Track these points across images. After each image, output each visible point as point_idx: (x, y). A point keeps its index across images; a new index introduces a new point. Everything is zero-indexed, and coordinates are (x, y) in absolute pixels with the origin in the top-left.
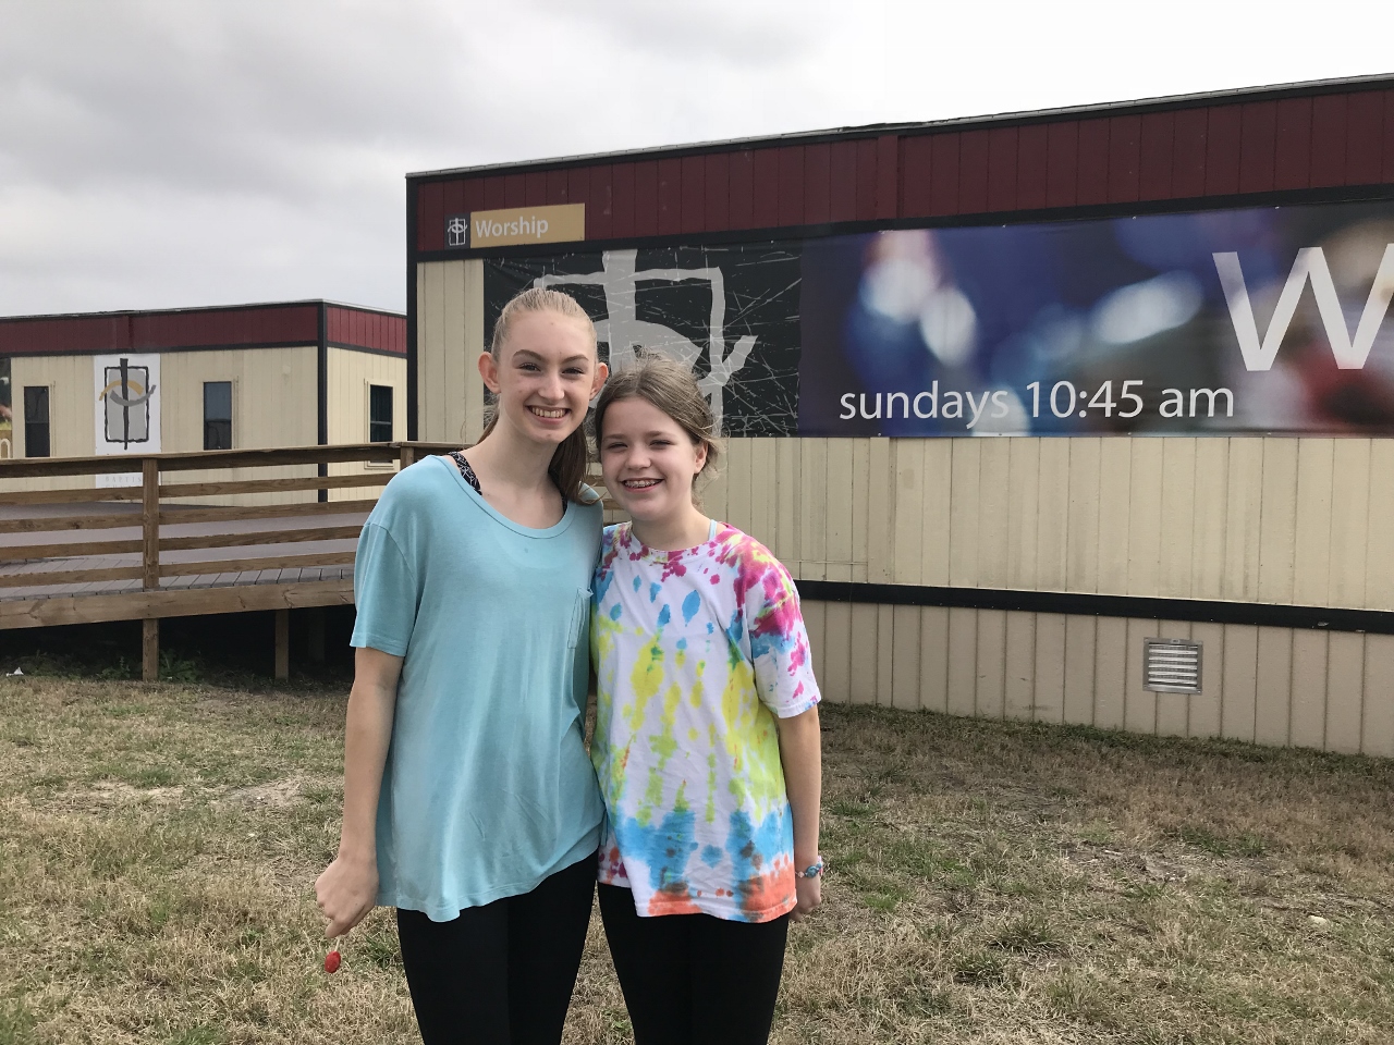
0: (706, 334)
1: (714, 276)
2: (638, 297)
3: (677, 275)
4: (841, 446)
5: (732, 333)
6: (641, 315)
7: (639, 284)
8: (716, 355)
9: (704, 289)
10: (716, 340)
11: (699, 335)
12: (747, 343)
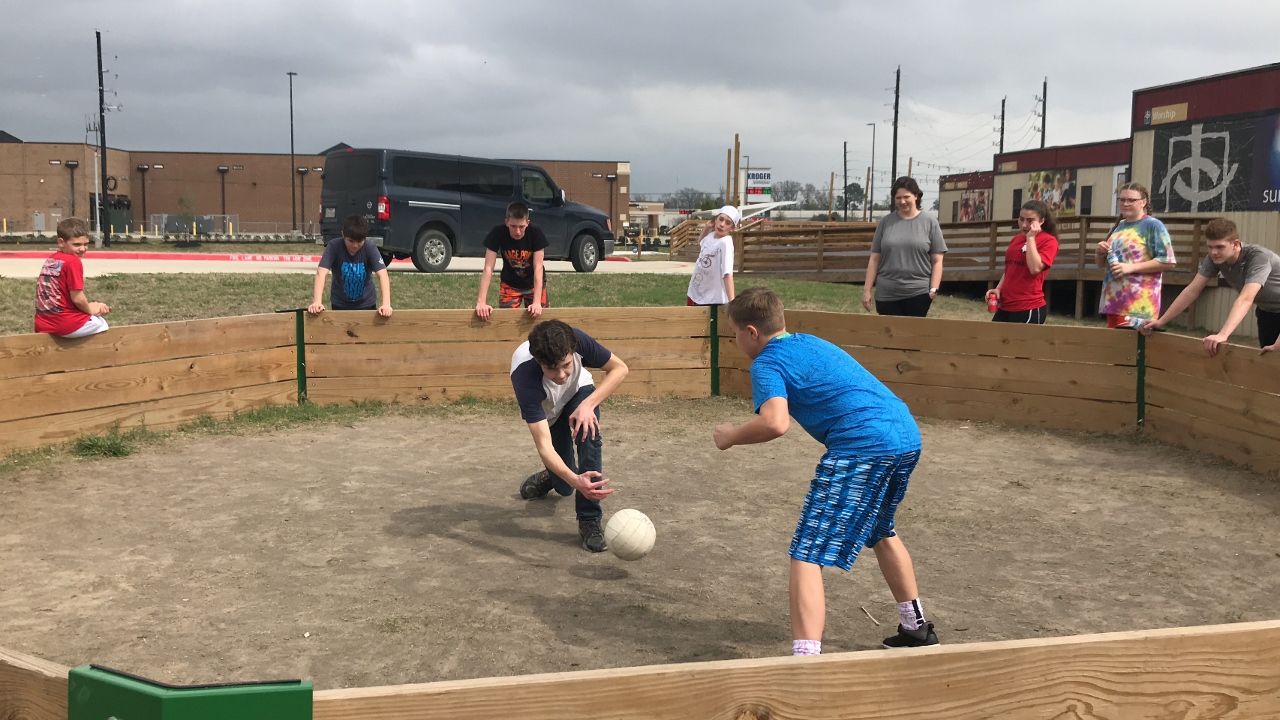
0: (1222, 163)
1: (1226, 135)
2: (1202, 146)
3: (1214, 135)
4: (1263, 214)
5: (1231, 163)
6: (1203, 154)
7: (1203, 140)
8: (1225, 173)
9: (1221, 141)
10: (1226, 165)
11: (1220, 163)
12: (1235, 166)
